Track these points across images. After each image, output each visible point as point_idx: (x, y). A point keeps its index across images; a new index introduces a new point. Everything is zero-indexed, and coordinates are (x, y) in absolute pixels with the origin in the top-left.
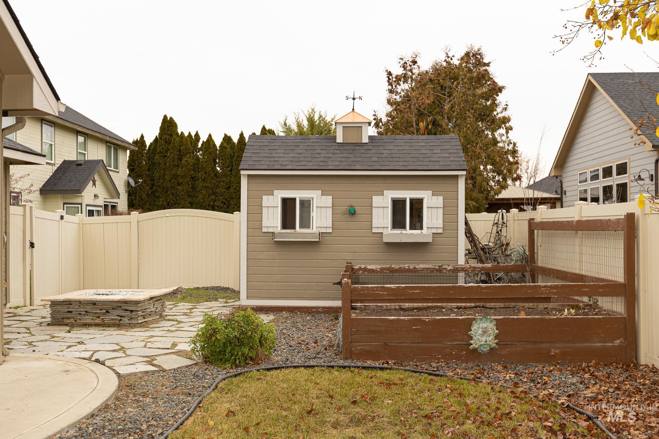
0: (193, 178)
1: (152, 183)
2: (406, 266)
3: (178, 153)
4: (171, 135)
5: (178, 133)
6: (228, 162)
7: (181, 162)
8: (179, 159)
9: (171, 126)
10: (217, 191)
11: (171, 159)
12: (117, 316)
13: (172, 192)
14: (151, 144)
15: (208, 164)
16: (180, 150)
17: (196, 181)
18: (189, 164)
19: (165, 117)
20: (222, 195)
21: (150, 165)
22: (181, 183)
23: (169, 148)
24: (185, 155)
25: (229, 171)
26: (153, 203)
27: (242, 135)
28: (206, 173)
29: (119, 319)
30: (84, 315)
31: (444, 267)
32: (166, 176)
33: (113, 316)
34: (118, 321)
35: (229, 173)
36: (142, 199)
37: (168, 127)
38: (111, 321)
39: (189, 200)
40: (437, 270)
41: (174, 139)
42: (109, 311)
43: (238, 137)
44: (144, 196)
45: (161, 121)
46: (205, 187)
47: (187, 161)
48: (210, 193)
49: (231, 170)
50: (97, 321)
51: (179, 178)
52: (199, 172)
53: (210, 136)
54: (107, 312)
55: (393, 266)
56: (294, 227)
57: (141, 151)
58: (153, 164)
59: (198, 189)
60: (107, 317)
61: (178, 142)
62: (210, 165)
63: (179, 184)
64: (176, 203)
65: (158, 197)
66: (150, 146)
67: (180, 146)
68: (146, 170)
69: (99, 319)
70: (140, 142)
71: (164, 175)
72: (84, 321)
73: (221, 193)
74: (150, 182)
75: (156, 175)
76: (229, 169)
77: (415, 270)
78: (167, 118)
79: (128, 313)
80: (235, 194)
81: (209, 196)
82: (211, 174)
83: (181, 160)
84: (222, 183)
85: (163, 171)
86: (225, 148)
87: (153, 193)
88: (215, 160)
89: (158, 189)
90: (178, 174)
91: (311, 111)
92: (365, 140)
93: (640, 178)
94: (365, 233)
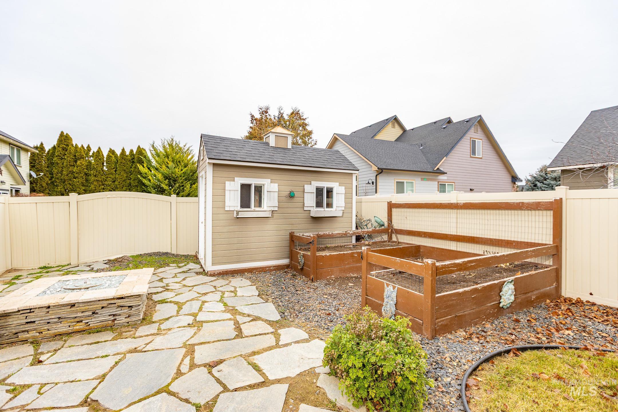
0: (86, 174)
1: (51, 176)
3: (73, 157)
4: (68, 145)
5: (72, 145)
6: (113, 165)
7: (76, 164)
8: (74, 161)
9: (68, 139)
10: (106, 183)
11: (67, 161)
12: (110, 315)
13: (69, 182)
14: (49, 150)
15: (99, 166)
16: (75, 156)
17: (89, 176)
18: (83, 165)
19: (62, 132)
20: (109, 186)
21: (49, 164)
22: (76, 177)
23: (66, 153)
24: (80, 159)
25: (114, 171)
26: (52, 189)
27: (123, 150)
28: (97, 171)
29: (113, 319)
30: (55, 323)
31: (348, 232)
32: (64, 172)
33: (104, 317)
34: (110, 322)
35: (114, 172)
36: (43, 187)
37: (65, 139)
38: (100, 323)
39: (83, 188)
40: (344, 234)
41: (70, 148)
42: (97, 311)
43: (121, 151)
44: (44, 185)
45: (59, 135)
46: (97, 180)
47: (81, 163)
48: (100, 184)
49: (116, 171)
50: (77, 327)
51: (75, 174)
52: (91, 171)
53: (99, 148)
54: (93, 313)
55: (320, 233)
56: (249, 207)
57: (41, 154)
58: (52, 164)
59: (91, 181)
60: (93, 320)
61: (73, 150)
62: (100, 167)
63: (75, 178)
64: (72, 190)
65: (56, 186)
66: (48, 152)
67: (75, 153)
68: (45, 167)
69: (81, 324)
70: (41, 148)
71: (62, 171)
72: (56, 331)
73: (108, 185)
74: (50, 176)
75: (55, 171)
76: (114, 170)
78: (64, 133)
79: (126, 310)
80: (119, 185)
81: (99, 186)
82: (101, 172)
83: (76, 162)
84: (109, 179)
85: (61, 168)
86: (111, 157)
87: (52, 183)
88: (103, 164)
89: (57, 180)
90: (74, 171)
91: (171, 140)
92: (290, 146)
93: (369, 183)
94: (300, 210)
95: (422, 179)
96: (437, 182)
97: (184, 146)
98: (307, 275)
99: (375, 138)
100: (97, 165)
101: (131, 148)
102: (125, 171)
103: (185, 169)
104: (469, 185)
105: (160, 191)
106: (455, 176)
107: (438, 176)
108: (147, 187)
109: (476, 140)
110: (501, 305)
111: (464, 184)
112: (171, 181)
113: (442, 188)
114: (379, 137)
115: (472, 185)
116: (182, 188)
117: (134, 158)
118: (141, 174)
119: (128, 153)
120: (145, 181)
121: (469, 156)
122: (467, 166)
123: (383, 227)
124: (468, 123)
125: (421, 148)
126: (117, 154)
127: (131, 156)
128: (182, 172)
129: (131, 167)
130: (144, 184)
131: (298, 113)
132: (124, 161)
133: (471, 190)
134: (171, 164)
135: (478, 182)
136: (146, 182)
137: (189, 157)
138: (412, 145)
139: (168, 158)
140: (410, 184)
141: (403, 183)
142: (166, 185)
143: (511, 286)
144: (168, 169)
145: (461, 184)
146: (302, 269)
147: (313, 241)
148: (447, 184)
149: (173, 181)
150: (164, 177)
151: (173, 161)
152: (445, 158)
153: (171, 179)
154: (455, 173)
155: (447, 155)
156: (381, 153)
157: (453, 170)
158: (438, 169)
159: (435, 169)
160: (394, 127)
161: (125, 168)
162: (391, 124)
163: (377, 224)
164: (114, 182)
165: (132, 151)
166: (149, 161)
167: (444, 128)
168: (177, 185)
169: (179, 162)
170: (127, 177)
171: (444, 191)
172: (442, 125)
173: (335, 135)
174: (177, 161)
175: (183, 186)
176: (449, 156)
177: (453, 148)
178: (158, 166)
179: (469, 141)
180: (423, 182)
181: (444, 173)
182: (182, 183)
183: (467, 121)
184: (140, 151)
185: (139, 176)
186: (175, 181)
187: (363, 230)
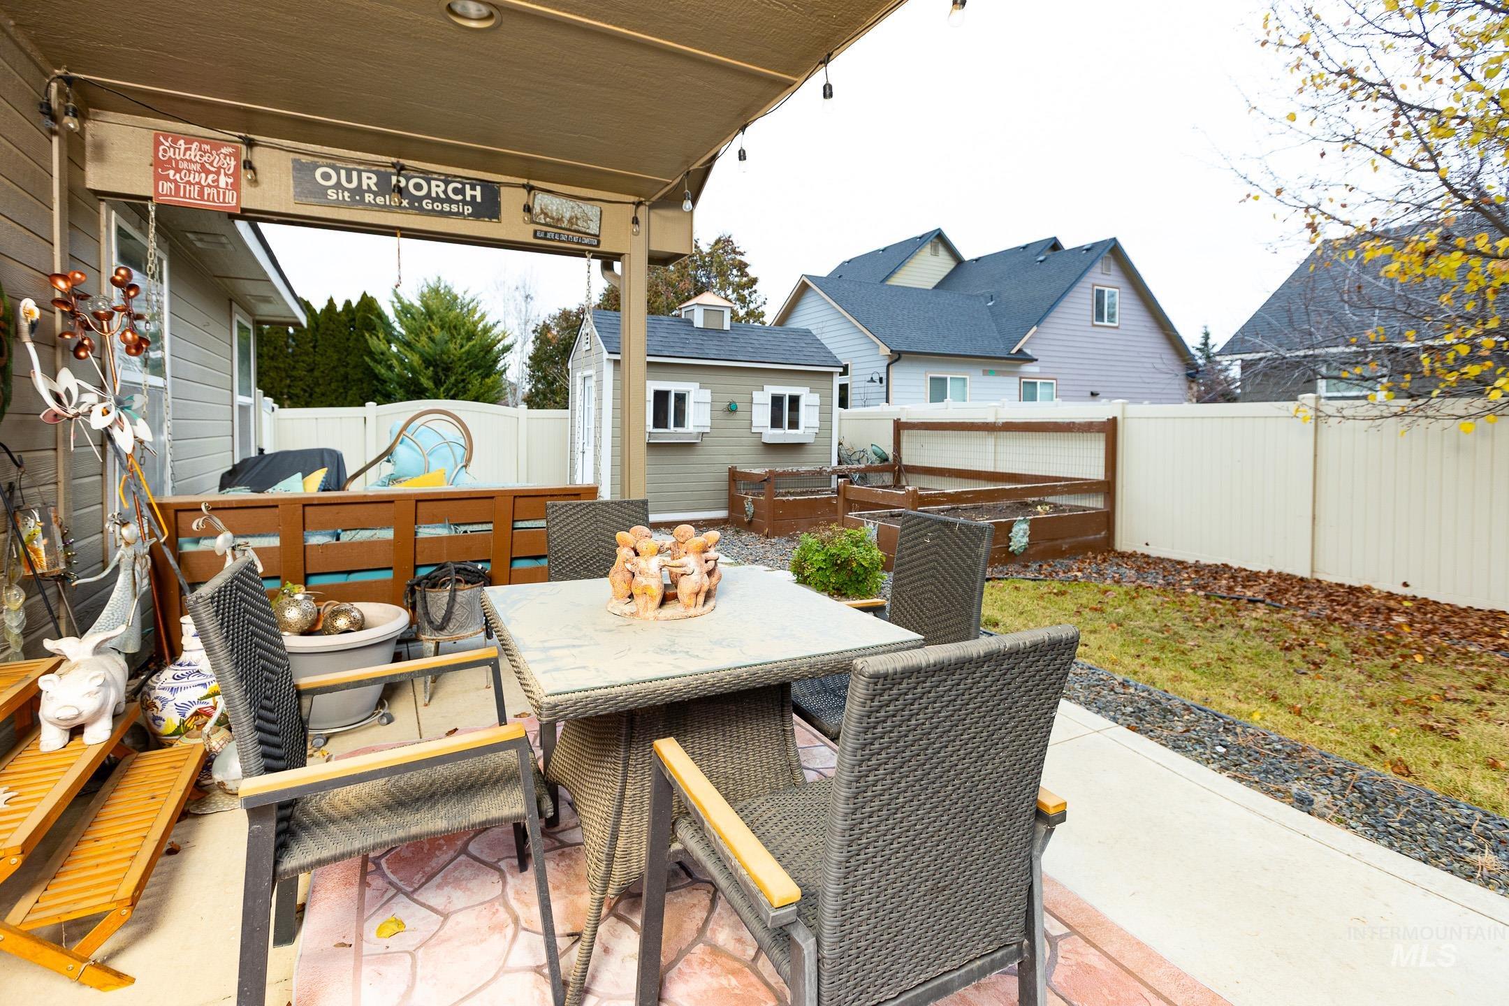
2: (790, 469)
6: (310, 336)
15: (280, 336)
25: (311, 347)
27: (331, 301)
28: (275, 348)
35: (311, 350)
40: (818, 473)
43: (325, 303)
46: (275, 367)
48: (283, 376)
56: (666, 426)
62: (283, 338)
77: (797, 474)
80: (322, 379)
82: (284, 351)
91: (436, 279)
92: (727, 326)
93: (872, 380)
94: (745, 432)
95: (986, 373)
96: (1017, 380)
97: (465, 293)
98: (759, 531)
99: (888, 283)
100: (276, 333)
101: (347, 298)
102: (335, 346)
103: (471, 343)
104: (1090, 383)
105: (414, 391)
106: (1057, 365)
107: (1020, 365)
108: (385, 382)
109: (1107, 290)
110: (1010, 549)
111: (1076, 383)
112: (439, 370)
113: (1029, 392)
114: (900, 280)
115: (1096, 384)
116: (461, 385)
117: (354, 320)
118: (371, 354)
119: (339, 308)
120: (381, 370)
121: (1090, 324)
122: (1085, 345)
123: (886, 463)
124: (1090, 253)
125: (990, 304)
126: (315, 310)
127: (347, 315)
128: (463, 350)
129: (348, 339)
130: (376, 377)
131: (728, 241)
132: (332, 326)
133: (1093, 394)
134: (438, 334)
135: (1110, 379)
136: (383, 371)
137: (477, 316)
138: (970, 297)
139: (432, 319)
140: (960, 383)
141: (945, 379)
142: (429, 379)
143: (1025, 526)
144: (431, 344)
145: (1072, 383)
146: (750, 522)
147: (769, 478)
148: (1039, 381)
149: (443, 369)
150: (424, 361)
151: (442, 328)
152: (1035, 328)
153: (438, 365)
154: (1057, 360)
155: (1038, 323)
156: (900, 318)
157: (1054, 354)
158: (1020, 351)
159: (1014, 351)
160: (935, 253)
161: (335, 340)
162: (929, 246)
163: (874, 457)
164: (312, 370)
165: (348, 303)
166: (389, 325)
167: (1041, 261)
168: (453, 379)
169: (455, 327)
170: (339, 359)
171: (1033, 398)
172: (1038, 254)
173: (804, 278)
174: (449, 327)
175: (463, 380)
176: (1042, 325)
177: (1052, 307)
178: (410, 338)
179: (1090, 291)
180: (986, 378)
181: (1031, 360)
182: (463, 373)
183: (1088, 250)
184: (367, 303)
185: (367, 359)
186: (448, 369)
187: (850, 466)
